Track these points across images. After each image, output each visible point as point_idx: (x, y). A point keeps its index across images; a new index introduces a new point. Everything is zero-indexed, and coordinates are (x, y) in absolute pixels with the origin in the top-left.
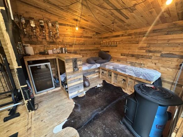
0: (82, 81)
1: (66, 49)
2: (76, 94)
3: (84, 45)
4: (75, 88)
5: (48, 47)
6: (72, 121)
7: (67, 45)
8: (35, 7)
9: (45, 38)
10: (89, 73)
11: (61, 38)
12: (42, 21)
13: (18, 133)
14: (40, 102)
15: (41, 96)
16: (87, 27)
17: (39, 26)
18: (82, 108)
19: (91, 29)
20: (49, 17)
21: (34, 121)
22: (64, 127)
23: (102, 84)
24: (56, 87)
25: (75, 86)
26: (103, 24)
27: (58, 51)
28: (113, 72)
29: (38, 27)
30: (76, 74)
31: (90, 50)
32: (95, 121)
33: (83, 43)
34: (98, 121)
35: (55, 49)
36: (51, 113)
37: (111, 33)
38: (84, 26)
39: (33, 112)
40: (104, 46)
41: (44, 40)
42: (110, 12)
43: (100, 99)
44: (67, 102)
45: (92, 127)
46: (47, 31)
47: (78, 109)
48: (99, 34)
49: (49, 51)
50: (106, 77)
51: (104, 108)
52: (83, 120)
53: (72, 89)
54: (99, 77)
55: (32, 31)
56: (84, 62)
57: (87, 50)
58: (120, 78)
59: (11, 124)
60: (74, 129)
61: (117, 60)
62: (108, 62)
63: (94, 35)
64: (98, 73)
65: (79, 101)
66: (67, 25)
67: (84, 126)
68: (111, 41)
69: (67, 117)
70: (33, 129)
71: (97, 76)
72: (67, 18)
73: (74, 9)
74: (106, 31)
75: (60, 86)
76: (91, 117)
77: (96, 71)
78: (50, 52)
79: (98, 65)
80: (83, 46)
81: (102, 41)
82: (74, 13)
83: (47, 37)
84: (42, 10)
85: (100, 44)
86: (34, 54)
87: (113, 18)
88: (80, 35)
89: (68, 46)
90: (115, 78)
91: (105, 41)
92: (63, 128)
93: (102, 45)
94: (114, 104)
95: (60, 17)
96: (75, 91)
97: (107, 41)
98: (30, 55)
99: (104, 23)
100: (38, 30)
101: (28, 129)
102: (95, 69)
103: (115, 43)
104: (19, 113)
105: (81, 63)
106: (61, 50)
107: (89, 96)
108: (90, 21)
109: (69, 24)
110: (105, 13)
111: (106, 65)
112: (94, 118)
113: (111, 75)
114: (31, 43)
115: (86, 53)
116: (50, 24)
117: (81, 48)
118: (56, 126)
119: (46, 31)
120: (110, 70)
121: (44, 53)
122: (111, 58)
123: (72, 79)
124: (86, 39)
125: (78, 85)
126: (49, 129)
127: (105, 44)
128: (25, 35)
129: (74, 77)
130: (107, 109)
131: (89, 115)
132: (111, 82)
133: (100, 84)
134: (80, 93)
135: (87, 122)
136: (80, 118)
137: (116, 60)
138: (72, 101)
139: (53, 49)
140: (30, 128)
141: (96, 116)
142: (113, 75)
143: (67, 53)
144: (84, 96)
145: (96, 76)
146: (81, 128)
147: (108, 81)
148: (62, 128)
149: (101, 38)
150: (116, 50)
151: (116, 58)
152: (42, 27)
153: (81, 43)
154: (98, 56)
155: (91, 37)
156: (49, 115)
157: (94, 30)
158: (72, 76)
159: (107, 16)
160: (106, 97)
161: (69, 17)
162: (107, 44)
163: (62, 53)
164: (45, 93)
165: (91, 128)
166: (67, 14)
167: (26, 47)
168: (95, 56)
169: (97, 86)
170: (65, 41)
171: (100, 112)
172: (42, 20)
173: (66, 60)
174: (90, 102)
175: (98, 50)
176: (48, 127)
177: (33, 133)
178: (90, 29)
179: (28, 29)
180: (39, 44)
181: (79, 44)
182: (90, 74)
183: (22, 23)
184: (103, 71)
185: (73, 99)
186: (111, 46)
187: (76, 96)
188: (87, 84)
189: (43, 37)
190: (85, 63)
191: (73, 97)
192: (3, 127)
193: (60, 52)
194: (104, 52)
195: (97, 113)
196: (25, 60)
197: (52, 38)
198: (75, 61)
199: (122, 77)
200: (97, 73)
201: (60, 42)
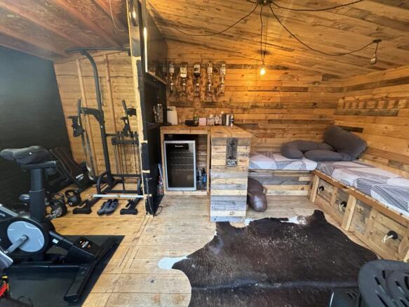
0: (245, 193)
1: (232, 117)
2: (227, 217)
3: (282, 108)
4: (224, 203)
5: (201, 112)
6: (193, 266)
7: (237, 108)
8: (191, 43)
9: (199, 96)
10: (278, 178)
11: (228, 94)
12: (198, 66)
13: (123, 236)
14: (167, 206)
15: (172, 197)
16: (293, 65)
17: (192, 76)
18: (225, 253)
19: (307, 68)
20: (211, 57)
21: (147, 231)
22: (176, 266)
23: (308, 219)
24: (198, 189)
25: (225, 199)
26: (342, 51)
27: (218, 120)
28: (354, 194)
29: (190, 77)
30: (232, 172)
31: (295, 122)
32: (236, 296)
33: (278, 105)
34: (243, 300)
35: (211, 116)
36: (171, 230)
37: (379, 72)
38: (284, 64)
39: (152, 216)
40: (346, 114)
41: (197, 100)
42: (353, 13)
43: (281, 254)
44: (203, 224)
45: (222, 303)
46: (205, 81)
47: (215, 249)
48: (333, 79)
49: (200, 119)
50: (328, 204)
51: (278, 281)
52: (213, 278)
53: (218, 202)
54: (308, 197)
55: (181, 85)
56: (274, 150)
57: (287, 121)
58: (380, 224)
59: (125, 221)
60: (188, 282)
61: (390, 161)
62: (351, 161)
63: (314, 83)
64: (306, 187)
65: (227, 233)
66: (245, 65)
67: (209, 290)
68: (376, 97)
69: (189, 254)
70: (140, 242)
71: (305, 193)
72: (244, 52)
73: (253, 31)
74: (360, 68)
75: (206, 190)
76: (232, 282)
77: (302, 179)
78: (202, 121)
79: (311, 165)
80: (277, 111)
81: (343, 98)
82: (255, 40)
83: (202, 93)
84: (201, 47)
85: (335, 106)
86: (177, 124)
87: (374, 27)
88: (273, 85)
89: (240, 111)
90: (358, 216)
91: (351, 99)
92: (173, 268)
93: (340, 110)
94: (316, 288)
95: (231, 53)
96: (225, 210)
97: (362, 98)
98: (170, 125)
99: (343, 47)
100: (190, 82)
101: (135, 239)
102: (300, 173)
103: (392, 102)
104: (136, 210)
105: (248, 151)
106: (222, 118)
107: (254, 233)
108: (296, 48)
109: (249, 63)
110: (338, 17)
111: (334, 168)
112: (238, 288)
113: (345, 204)
114: (178, 105)
115: (284, 129)
116: (210, 70)
117: (271, 117)
118: (167, 256)
119: (202, 82)
120: (345, 187)
121: (191, 124)
122: (367, 150)
123: (221, 181)
124: (288, 94)
125: (233, 199)
126: (155, 254)
127: (350, 107)
128: (171, 92)
129: (226, 178)
130: (283, 289)
131: (231, 275)
132: (340, 225)
133: (300, 218)
134: (237, 217)
135: (219, 287)
136: (210, 267)
137: (387, 161)
138: (214, 227)
139: (207, 118)
140: (138, 238)
141: (245, 287)
142: (352, 204)
143: (232, 125)
144: (243, 228)
145: (298, 192)
146: (201, 289)
147: (332, 217)
148: (172, 265)
149: (341, 90)
150: (391, 128)
151: (386, 152)
152: (197, 76)
153: (272, 103)
154: (321, 141)
155: (305, 89)
156: (166, 234)
157: (315, 68)
158: (223, 175)
159: (346, 26)
160: (300, 259)
161: (248, 48)
162: (357, 106)
163: (224, 124)
164: (180, 193)
165: (219, 304)
166: (241, 43)
167: (168, 112)
168: (309, 139)
169: (287, 219)
170: (235, 100)
171: (261, 285)
172: (198, 63)
173: (215, 140)
174: (250, 248)
175: (323, 122)
176: (156, 250)
177: (137, 248)
178: (304, 67)
179: (177, 82)
180: (188, 107)
181: (267, 107)
182: (280, 184)
183: (170, 74)
184: (323, 184)
185: (217, 223)
186: (371, 113)
187: (226, 220)
188: (258, 203)
189: (195, 95)
190: (274, 153)
191: (218, 220)
192: (116, 220)
193: (221, 123)
194: (345, 132)
195: (252, 282)
196: (161, 131)
197: (210, 95)
198: (232, 144)
199: (386, 220)
200: (304, 186)
201: (224, 102)
